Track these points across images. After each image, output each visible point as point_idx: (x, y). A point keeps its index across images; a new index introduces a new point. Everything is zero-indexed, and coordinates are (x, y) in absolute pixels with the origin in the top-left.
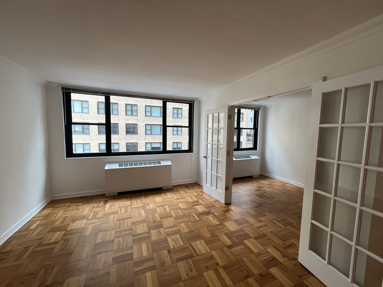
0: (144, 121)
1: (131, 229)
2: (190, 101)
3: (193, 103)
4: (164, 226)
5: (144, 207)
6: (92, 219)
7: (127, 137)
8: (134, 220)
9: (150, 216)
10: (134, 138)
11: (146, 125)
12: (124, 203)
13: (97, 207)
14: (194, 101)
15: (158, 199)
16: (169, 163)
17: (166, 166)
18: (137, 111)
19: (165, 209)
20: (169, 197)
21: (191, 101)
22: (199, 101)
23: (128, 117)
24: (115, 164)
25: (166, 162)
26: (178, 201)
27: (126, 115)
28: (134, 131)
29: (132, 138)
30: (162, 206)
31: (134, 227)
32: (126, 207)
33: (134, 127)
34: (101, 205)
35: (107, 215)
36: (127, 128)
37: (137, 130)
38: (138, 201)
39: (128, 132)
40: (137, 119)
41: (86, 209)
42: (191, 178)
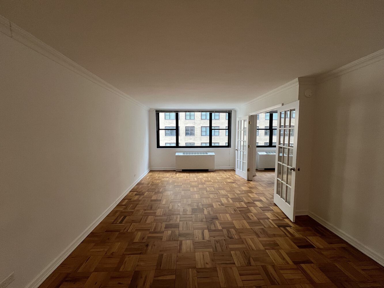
0: (200, 124)
1: (190, 183)
2: (228, 111)
3: (231, 113)
4: (206, 184)
5: (196, 177)
6: (171, 178)
7: (186, 138)
8: (191, 181)
9: (199, 180)
10: (192, 139)
11: (201, 127)
12: (186, 174)
13: (172, 175)
14: (231, 111)
15: (205, 174)
16: (213, 154)
17: (211, 156)
18: (194, 115)
19: (208, 179)
20: (212, 174)
21: (230, 111)
22: (235, 110)
23: (187, 121)
24: (181, 153)
25: (211, 152)
26: (217, 176)
27: (186, 119)
28: (192, 133)
29: (190, 139)
30: (207, 177)
31: (191, 183)
32: (186, 176)
33: (192, 129)
34: (174, 174)
35: (178, 178)
36: (186, 130)
37: (194, 132)
38: (193, 174)
39: (187, 134)
40: (195, 123)
41: (168, 175)
42: (229, 165)
